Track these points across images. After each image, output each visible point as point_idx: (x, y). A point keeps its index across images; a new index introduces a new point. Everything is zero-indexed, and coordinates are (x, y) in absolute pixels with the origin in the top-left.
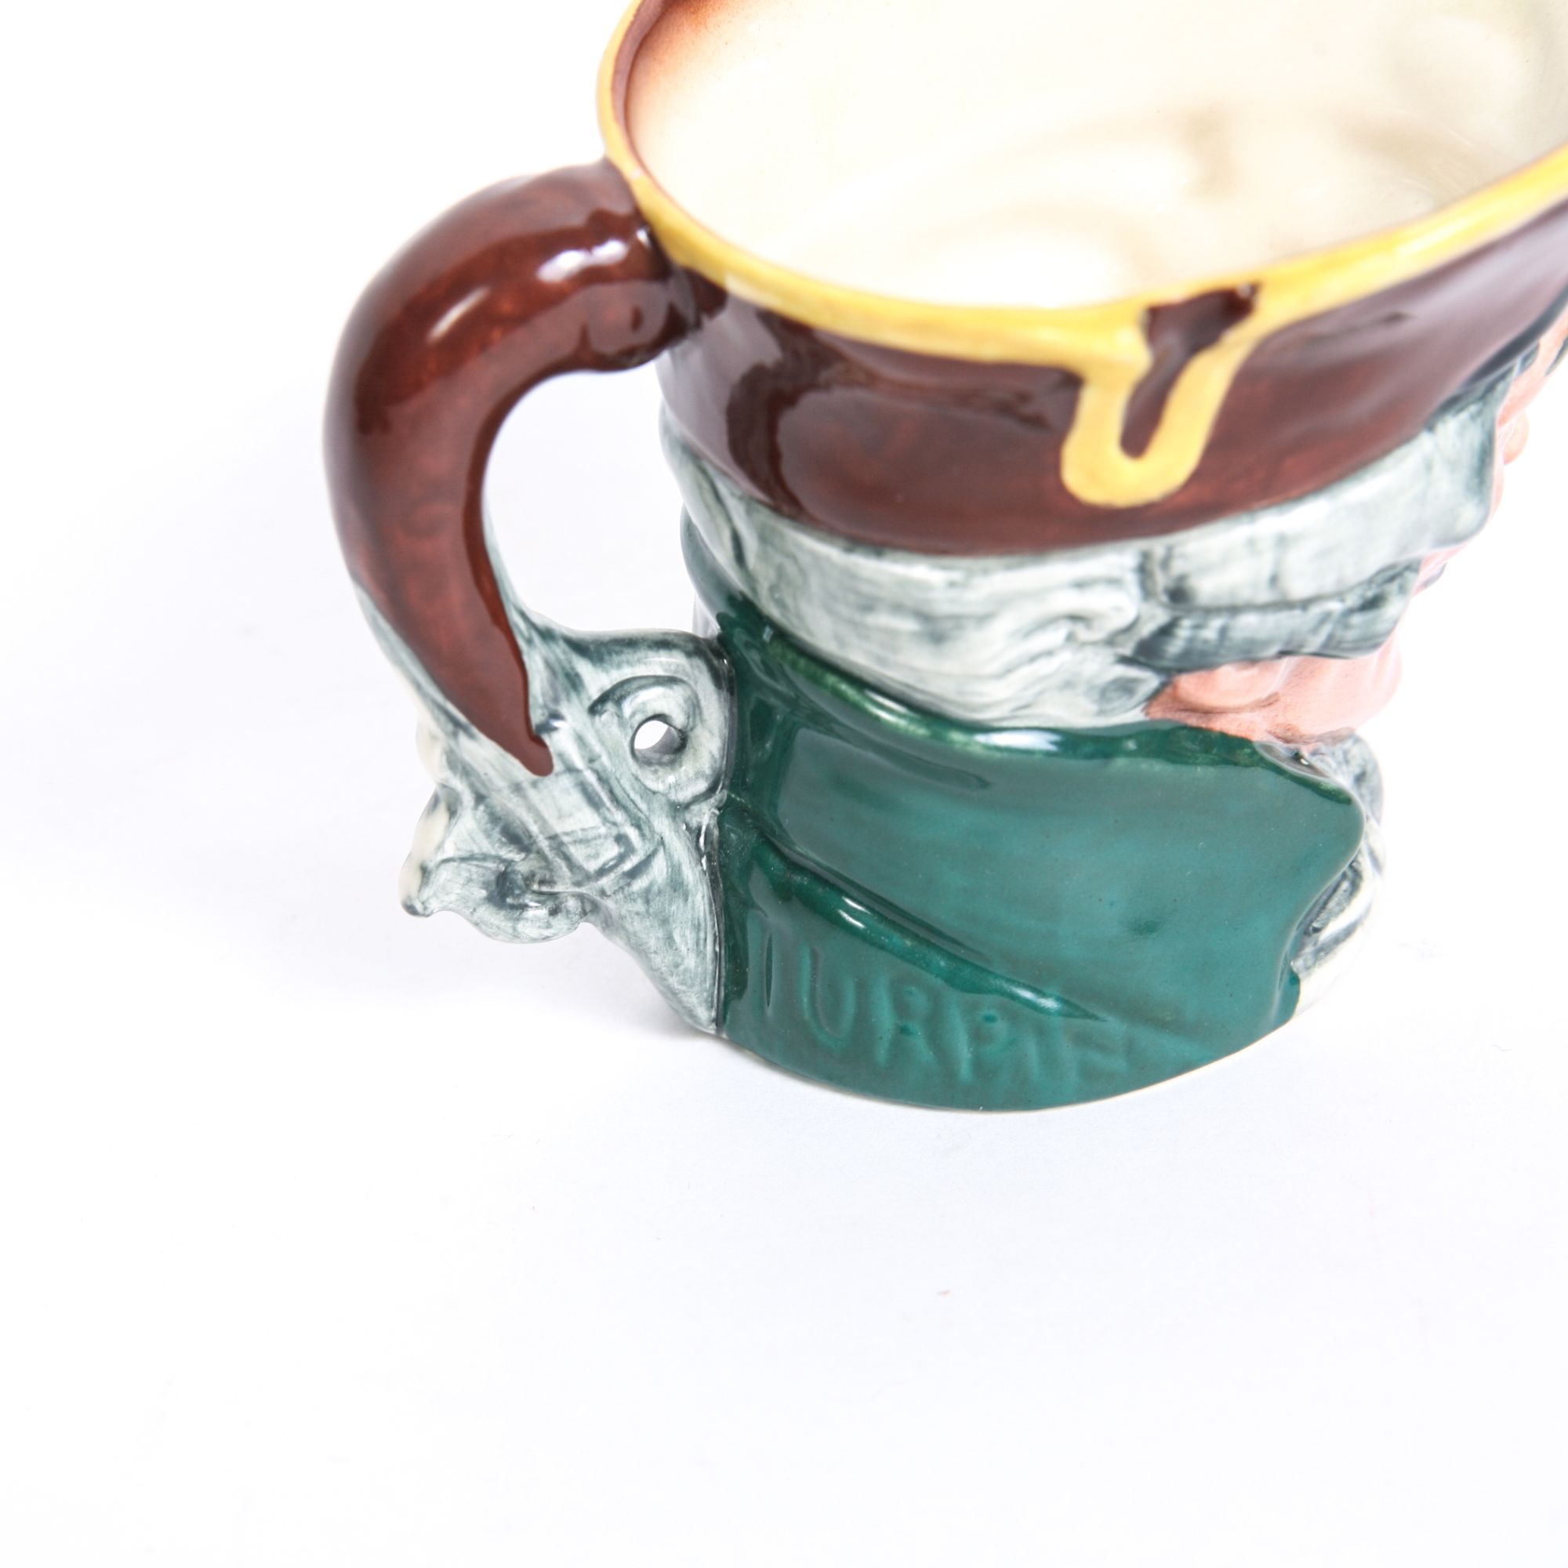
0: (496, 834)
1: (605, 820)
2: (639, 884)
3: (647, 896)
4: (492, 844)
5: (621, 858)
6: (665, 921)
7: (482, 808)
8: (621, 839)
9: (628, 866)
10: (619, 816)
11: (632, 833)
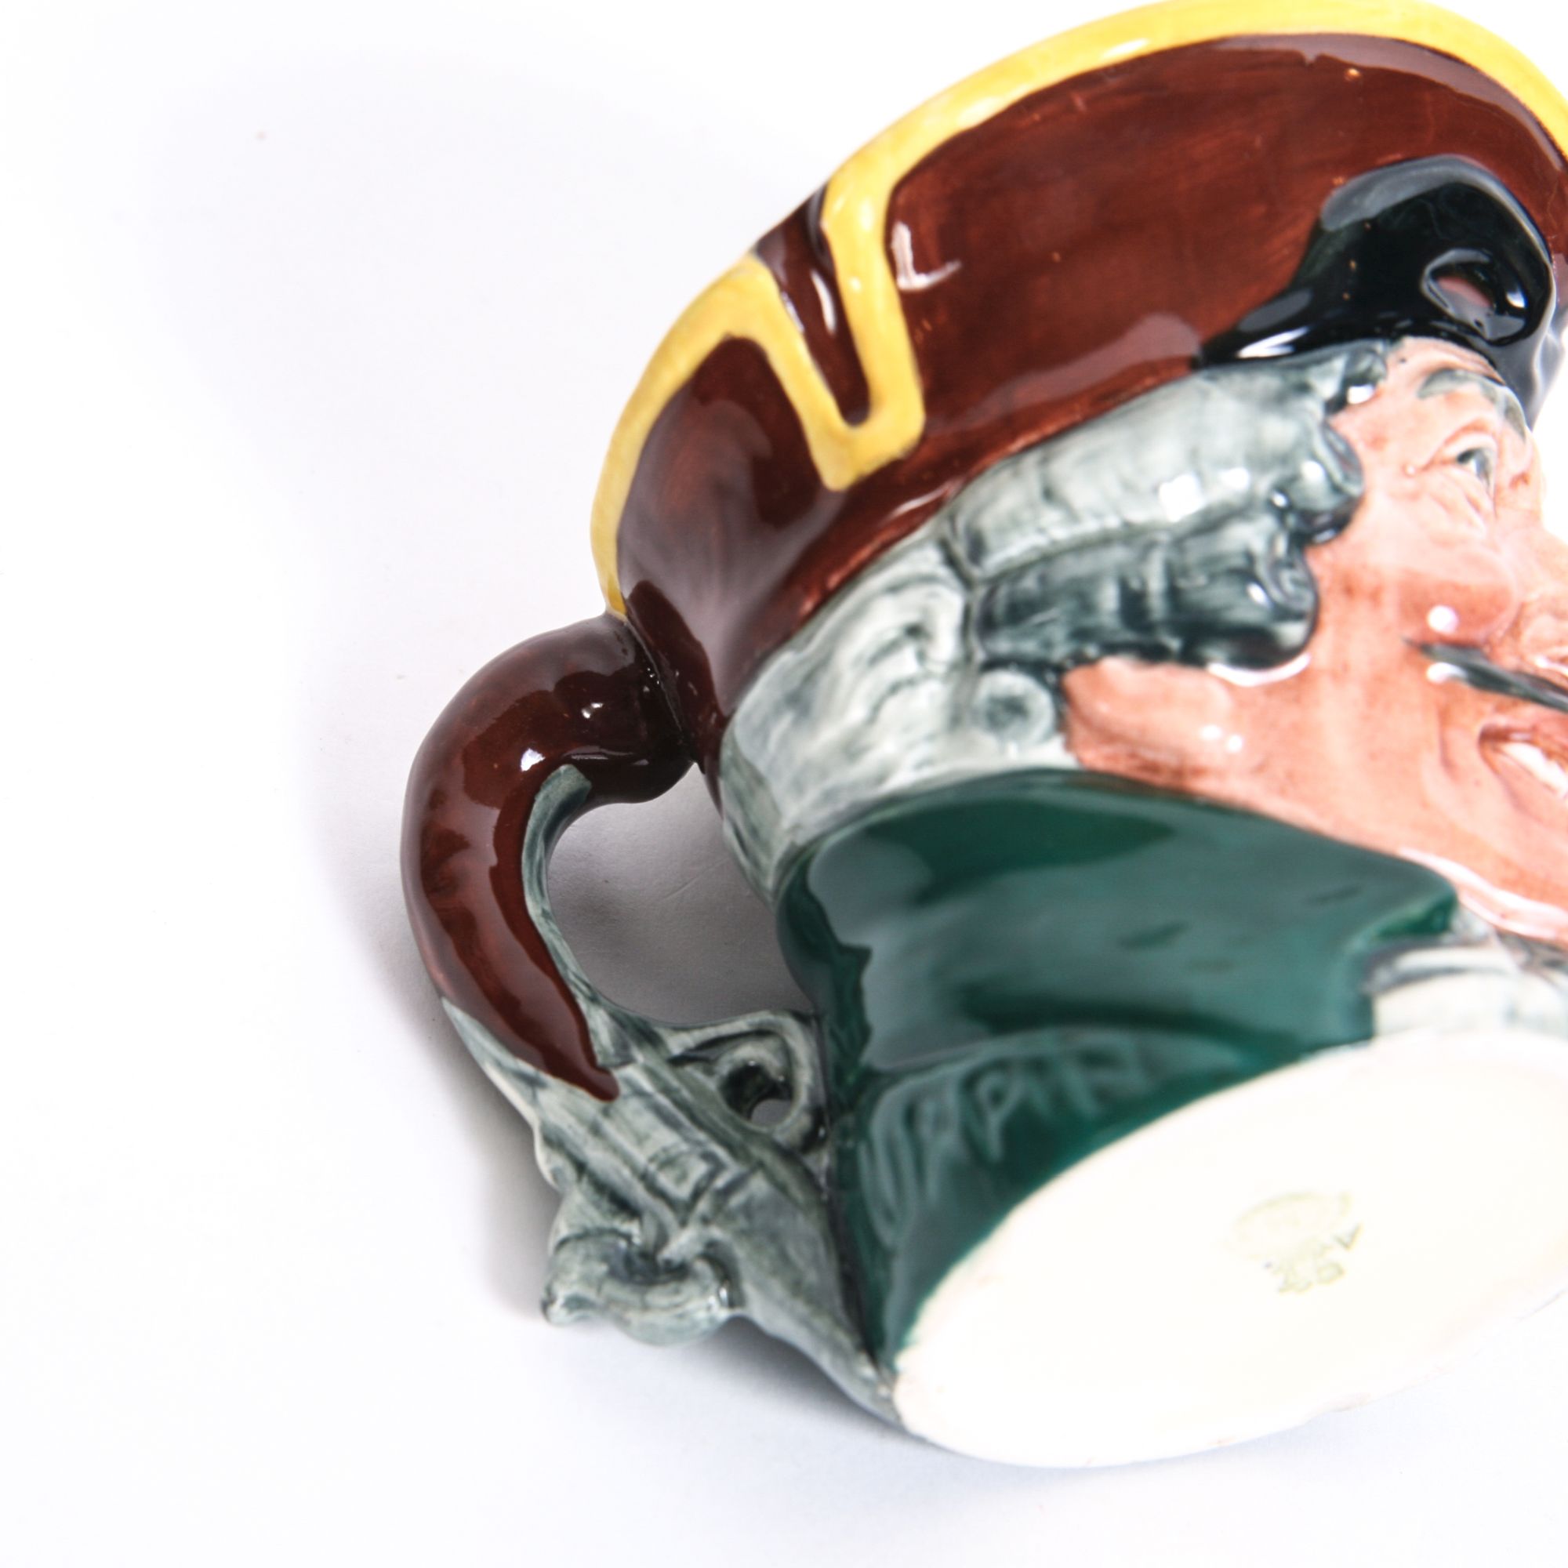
0: (606, 1205)
1: (687, 1139)
2: (736, 1200)
3: (747, 1209)
4: (604, 1214)
5: (712, 1176)
6: (774, 1237)
7: (585, 1179)
8: (708, 1157)
9: (720, 1182)
10: (701, 1136)
11: (721, 1153)
